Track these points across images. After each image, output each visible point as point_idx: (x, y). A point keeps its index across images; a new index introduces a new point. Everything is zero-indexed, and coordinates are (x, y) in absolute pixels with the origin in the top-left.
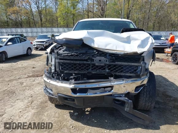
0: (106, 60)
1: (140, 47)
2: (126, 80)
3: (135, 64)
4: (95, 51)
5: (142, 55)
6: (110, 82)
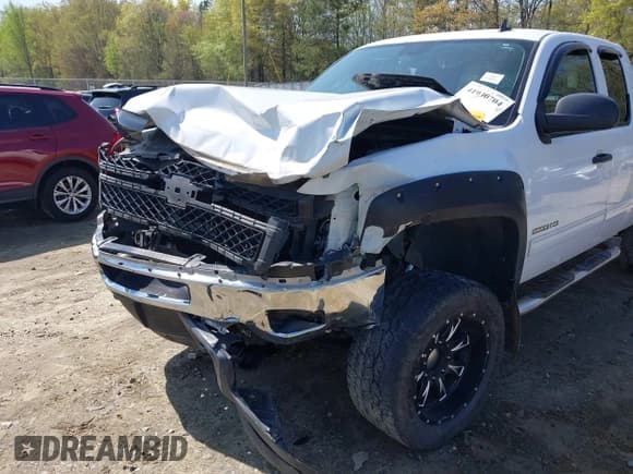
0: (193, 192)
1: (291, 157)
2: (226, 276)
3: (247, 220)
4: (177, 156)
5: (303, 190)
6: (181, 268)
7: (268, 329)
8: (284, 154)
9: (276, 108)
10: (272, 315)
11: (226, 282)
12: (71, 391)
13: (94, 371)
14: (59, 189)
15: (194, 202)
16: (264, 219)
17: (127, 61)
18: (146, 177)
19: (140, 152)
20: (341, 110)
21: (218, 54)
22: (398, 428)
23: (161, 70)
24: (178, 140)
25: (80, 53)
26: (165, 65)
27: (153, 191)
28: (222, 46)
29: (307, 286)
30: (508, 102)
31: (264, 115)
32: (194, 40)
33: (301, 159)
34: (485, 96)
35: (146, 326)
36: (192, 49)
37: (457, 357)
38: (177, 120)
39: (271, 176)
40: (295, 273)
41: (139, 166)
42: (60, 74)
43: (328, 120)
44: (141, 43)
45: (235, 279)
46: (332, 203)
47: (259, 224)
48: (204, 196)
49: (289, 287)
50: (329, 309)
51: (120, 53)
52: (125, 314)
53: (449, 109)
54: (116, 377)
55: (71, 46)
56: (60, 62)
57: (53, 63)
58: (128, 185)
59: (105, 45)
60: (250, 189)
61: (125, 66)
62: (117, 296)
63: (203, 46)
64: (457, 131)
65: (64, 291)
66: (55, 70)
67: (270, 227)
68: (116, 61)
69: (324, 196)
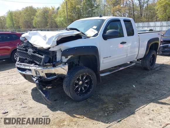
2: (37, 67)
3: (40, 56)
4: (30, 45)
5: (50, 50)
6: (30, 66)
7: (46, 77)
8: (46, 43)
9: (45, 35)
10: (46, 74)
11: (37, 68)
12: (12, 94)
13: (17, 90)
14: (16, 55)
15: (33, 53)
16: (42, 56)
17: (38, 24)
18: (24, 49)
19: (24, 45)
20: (55, 35)
21: (61, 21)
22: (71, 95)
23: (47, 26)
24: (30, 42)
25: (27, 22)
26: (48, 24)
27: (26, 52)
28: (63, 19)
29: (51, 68)
30: (97, 32)
31: (44, 37)
32: (55, 17)
33: (49, 44)
34: (93, 31)
35: (26, 79)
36: (55, 20)
37: (87, 83)
38: (30, 38)
39: (44, 47)
40: (49, 66)
41: (23, 47)
42: (22, 28)
43: (53, 37)
44: (42, 19)
45: (39, 67)
46: (56, 52)
47: (42, 57)
48: (34, 52)
49: (48, 68)
50: (56, 73)
51: (37, 22)
52: (23, 78)
53: (80, 34)
54: (22, 91)
55: (25, 20)
56: (22, 25)
57: (20, 25)
58: (22, 51)
59: (33, 20)
60: (42, 50)
61: (38, 25)
62: (21, 74)
63: (58, 19)
64: (83, 38)
65: (14, 76)
66: (20, 27)
67: (43, 57)
68: (36, 24)
69: (54, 51)
